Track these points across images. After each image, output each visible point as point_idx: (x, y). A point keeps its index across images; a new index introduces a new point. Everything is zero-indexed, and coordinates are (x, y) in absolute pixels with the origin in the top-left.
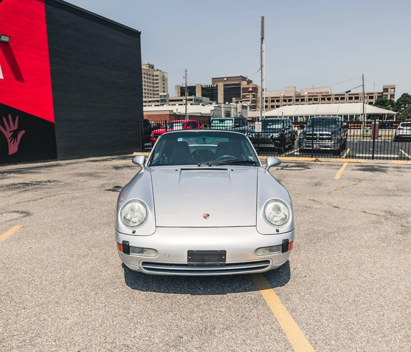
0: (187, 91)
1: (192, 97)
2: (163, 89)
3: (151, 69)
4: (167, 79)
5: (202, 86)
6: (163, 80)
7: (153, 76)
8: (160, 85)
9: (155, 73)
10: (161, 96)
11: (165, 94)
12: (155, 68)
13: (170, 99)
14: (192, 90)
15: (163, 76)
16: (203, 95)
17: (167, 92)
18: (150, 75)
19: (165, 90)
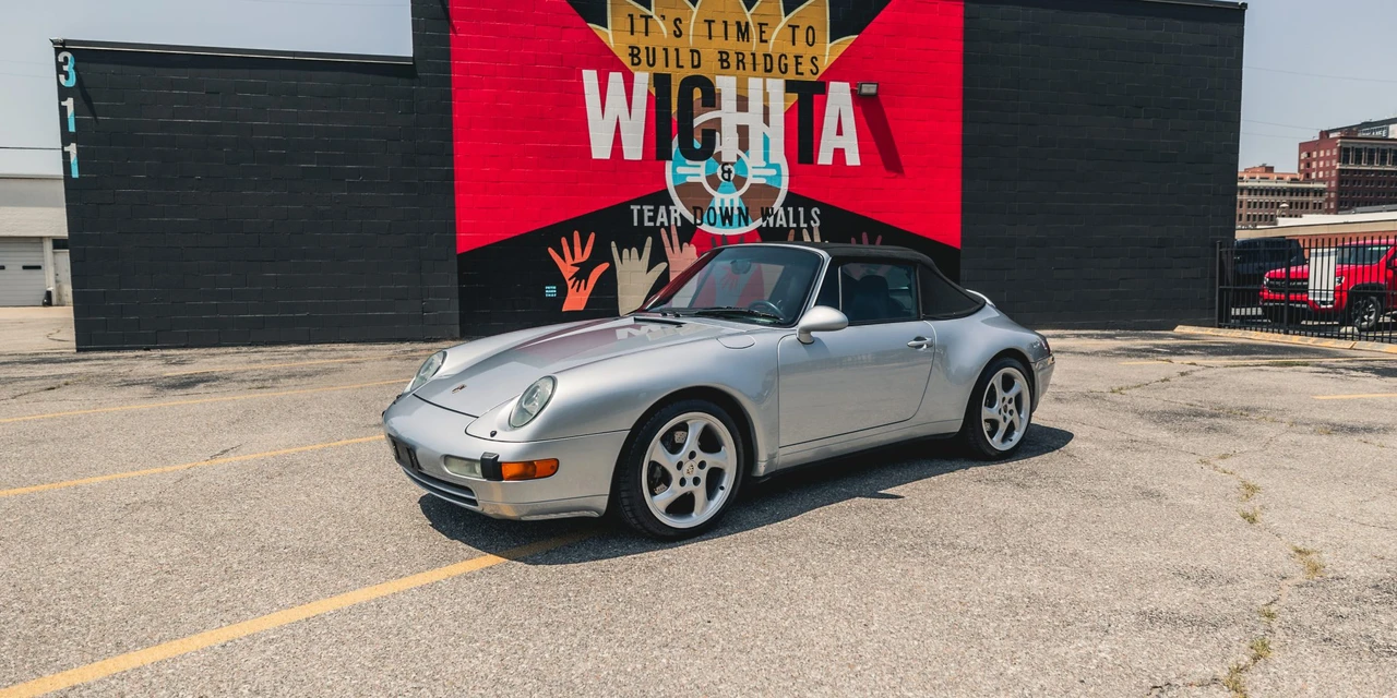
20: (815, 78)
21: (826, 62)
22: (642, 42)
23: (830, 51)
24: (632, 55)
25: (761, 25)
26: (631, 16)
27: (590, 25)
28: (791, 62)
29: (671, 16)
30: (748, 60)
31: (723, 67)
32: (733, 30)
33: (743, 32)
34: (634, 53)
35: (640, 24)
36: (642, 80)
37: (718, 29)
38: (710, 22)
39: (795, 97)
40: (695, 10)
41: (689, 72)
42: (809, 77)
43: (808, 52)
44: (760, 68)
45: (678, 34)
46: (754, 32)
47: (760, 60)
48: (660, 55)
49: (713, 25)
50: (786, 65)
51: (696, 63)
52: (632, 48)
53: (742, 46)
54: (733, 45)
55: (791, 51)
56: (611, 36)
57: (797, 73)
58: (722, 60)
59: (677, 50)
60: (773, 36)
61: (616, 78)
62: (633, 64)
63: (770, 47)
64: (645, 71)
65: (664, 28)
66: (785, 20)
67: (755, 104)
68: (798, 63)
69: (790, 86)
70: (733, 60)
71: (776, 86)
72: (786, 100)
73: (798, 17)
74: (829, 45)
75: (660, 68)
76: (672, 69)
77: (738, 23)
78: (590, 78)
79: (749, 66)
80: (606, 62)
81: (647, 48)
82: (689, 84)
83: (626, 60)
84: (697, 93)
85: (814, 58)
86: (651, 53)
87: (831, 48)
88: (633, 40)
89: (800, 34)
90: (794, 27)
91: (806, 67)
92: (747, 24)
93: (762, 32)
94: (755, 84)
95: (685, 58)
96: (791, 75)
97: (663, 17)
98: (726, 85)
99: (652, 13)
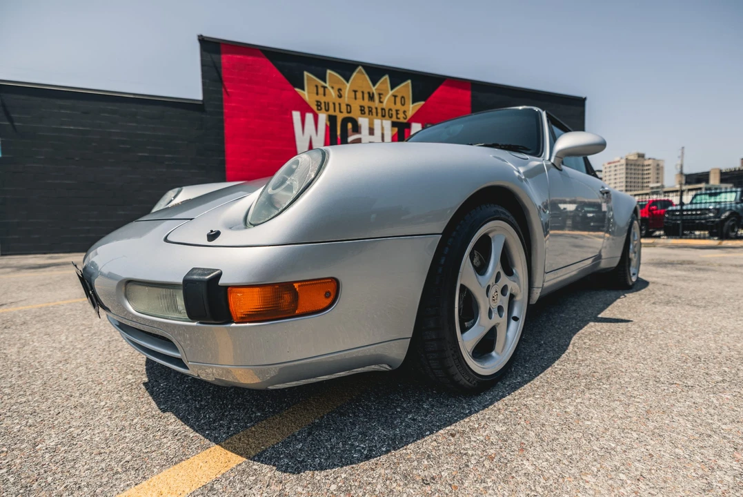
0: (696, 179)
1: (703, 185)
2: (656, 180)
3: (640, 159)
4: (662, 167)
5: (721, 170)
6: (658, 169)
7: (643, 166)
8: (652, 176)
9: (646, 163)
10: (652, 188)
11: (659, 185)
12: (647, 156)
13: (665, 189)
14: (703, 177)
15: (658, 165)
16: (723, 180)
17: (662, 182)
18: (639, 165)
19: (660, 180)
20: (405, 121)
21: (410, 114)
22: (322, 99)
23: (412, 108)
24: (318, 105)
25: (380, 94)
26: (317, 86)
27: (297, 89)
28: (394, 113)
29: (337, 87)
30: (374, 111)
31: (362, 114)
32: (366, 96)
33: (371, 97)
34: (318, 104)
35: (321, 90)
36: (323, 118)
37: (359, 95)
38: (355, 91)
39: (396, 130)
40: (348, 85)
41: (345, 115)
42: (402, 120)
43: (402, 109)
44: (380, 114)
45: (340, 96)
46: (376, 97)
47: (379, 111)
48: (331, 106)
49: (357, 93)
50: (392, 114)
51: (349, 110)
52: (317, 102)
53: (371, 104)
54: (366, 103)
55: (394, 108)
56: (306, 95)
57: (398, 118)
58: (361, 110)
59: (340, 104)
60: (386, 100)
61: (309, 116)
62: (318, 110)
63: (384, 105)
64: (323, 113)
65: (333, 93)
66: (391, 93)
67: (378, 132)
68: (397, 114)
69: (394, 124)
70: (367, 110)
71: (387, 124)
72: (392, 130)
73: (397, 91)
74: (411, 106)
75: (331, 112)
76: (337, 113)
77: (369, 93)
78: (296, 115)
79: (374, 114)
80: (304, 108)
81: (325, 103)
82: (345, 121)
83: (315, 108)
84: (350, 126)
85: (404, 112)
86: (327, 105)
87: (413, 107)
88: (318, 98)
89: (398, 100)
90: (395, 96)
91: (401, 115)
92: (373, 94)
93: (380, 98)
94: (377, 123)
95: (344, 108)
96: (394, 119)
97: (333, 88)
98: (363, 122)
99: (327, 85)
